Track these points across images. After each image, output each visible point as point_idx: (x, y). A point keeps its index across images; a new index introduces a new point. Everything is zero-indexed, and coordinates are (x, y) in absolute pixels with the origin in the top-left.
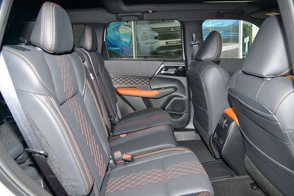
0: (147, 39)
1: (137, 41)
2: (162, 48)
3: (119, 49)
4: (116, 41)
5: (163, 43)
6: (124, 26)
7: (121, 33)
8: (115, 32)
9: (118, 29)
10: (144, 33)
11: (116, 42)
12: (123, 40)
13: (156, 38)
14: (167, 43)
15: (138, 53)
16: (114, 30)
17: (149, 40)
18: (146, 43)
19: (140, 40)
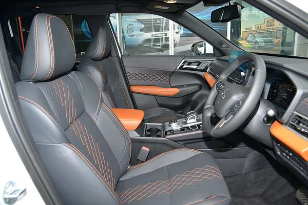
1: (123, 32)
2: (148, 41)
5: (148, 35)
10: (130, 25)
13: (141, 30)
14: (152, 36)
17: (134, 32)
18: (132, 36)
19: (125, 32)
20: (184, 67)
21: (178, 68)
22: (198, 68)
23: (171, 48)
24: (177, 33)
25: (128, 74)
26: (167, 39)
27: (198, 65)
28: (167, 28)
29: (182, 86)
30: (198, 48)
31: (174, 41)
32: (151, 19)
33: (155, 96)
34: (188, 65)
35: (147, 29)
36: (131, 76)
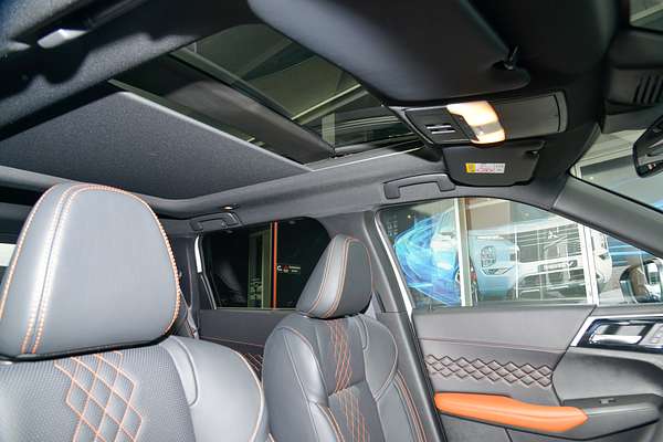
0: (493, 262)
1: (472, 265)
2: (530, 280)
3: (430, 285)
4: (425, 268)
5: (531, 268)
6: (440, 236)
7: (435, 250)
8: (424, 250)
9: (429, 242)
10: (487, 247)
11: (426, 271)
12: (439, 265)
14: (541, 268)
15: (473, 295)
16: (421, 244)
17: (497, 262)
18: (492, 271)
19: (477, 264)
20: (597, 338)
21: (575, 343)
22: (645, 343)
23: (591, 294)
24: (603, 257)
25: (431, 360)
26: (578, 274)
27: (643, 334)
28: (574, 249)
29: (595, 402)
30: (648, 286)
31: (598, 277)
32: (535, 232)
33: (506, 428)
34: (607, 332)
35: (527, 255)
36: (439, 366)
